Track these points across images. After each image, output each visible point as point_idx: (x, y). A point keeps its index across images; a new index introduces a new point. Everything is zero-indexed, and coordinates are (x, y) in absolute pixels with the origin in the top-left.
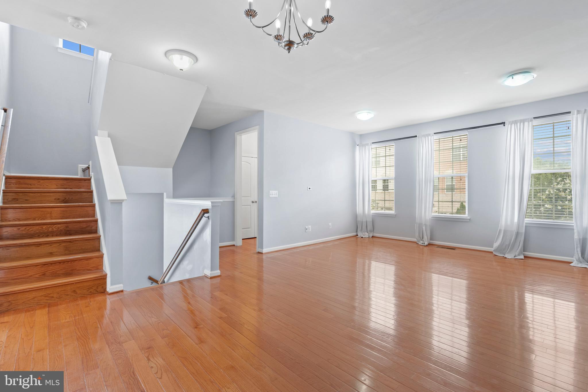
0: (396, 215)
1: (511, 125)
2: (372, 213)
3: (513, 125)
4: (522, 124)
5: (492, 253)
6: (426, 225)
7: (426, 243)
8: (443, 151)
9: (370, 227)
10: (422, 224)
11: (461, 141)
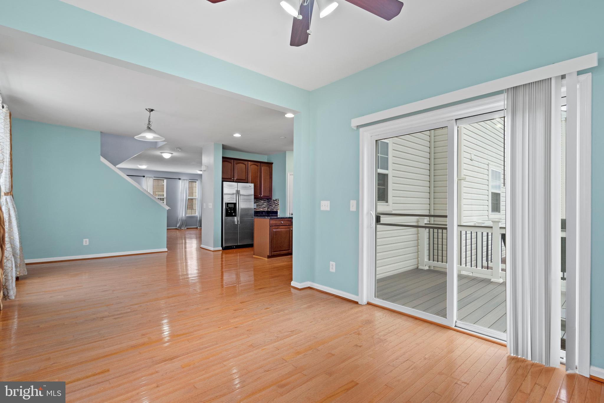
4: (186, 180)
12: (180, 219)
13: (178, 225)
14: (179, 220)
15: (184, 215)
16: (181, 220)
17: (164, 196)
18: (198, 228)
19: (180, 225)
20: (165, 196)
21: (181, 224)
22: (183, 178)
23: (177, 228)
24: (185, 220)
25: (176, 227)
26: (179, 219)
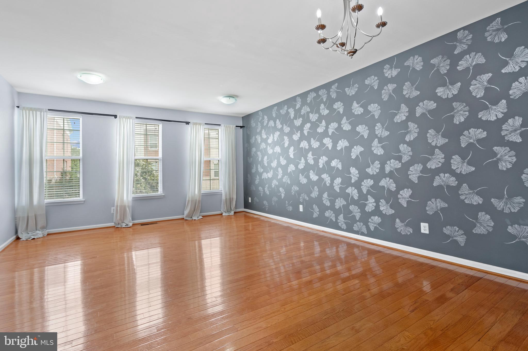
0: (84, 201)
1: (194, 125)
2: (46, 203)
3: (195, 126)
4: (199, 126)
5: (183, 219)
6: (128, 206)
7: (131, 224)
8: (140, 135)
9: (41, 222)
10: (126, 205)
11: (156, 129)
12: (190, 199)
13: (186, 212)
14: (189, 201)
15: (196, 192)
16: (192, 201)
17: (158, 155)
18: (223, 215)
19: (189, 212)
20: (160, 155)
21: (193, 209)
22: (195, 121)
23: (184, 216)
24: (199, 201)
25: (183, 214)
26: (187, 199)
